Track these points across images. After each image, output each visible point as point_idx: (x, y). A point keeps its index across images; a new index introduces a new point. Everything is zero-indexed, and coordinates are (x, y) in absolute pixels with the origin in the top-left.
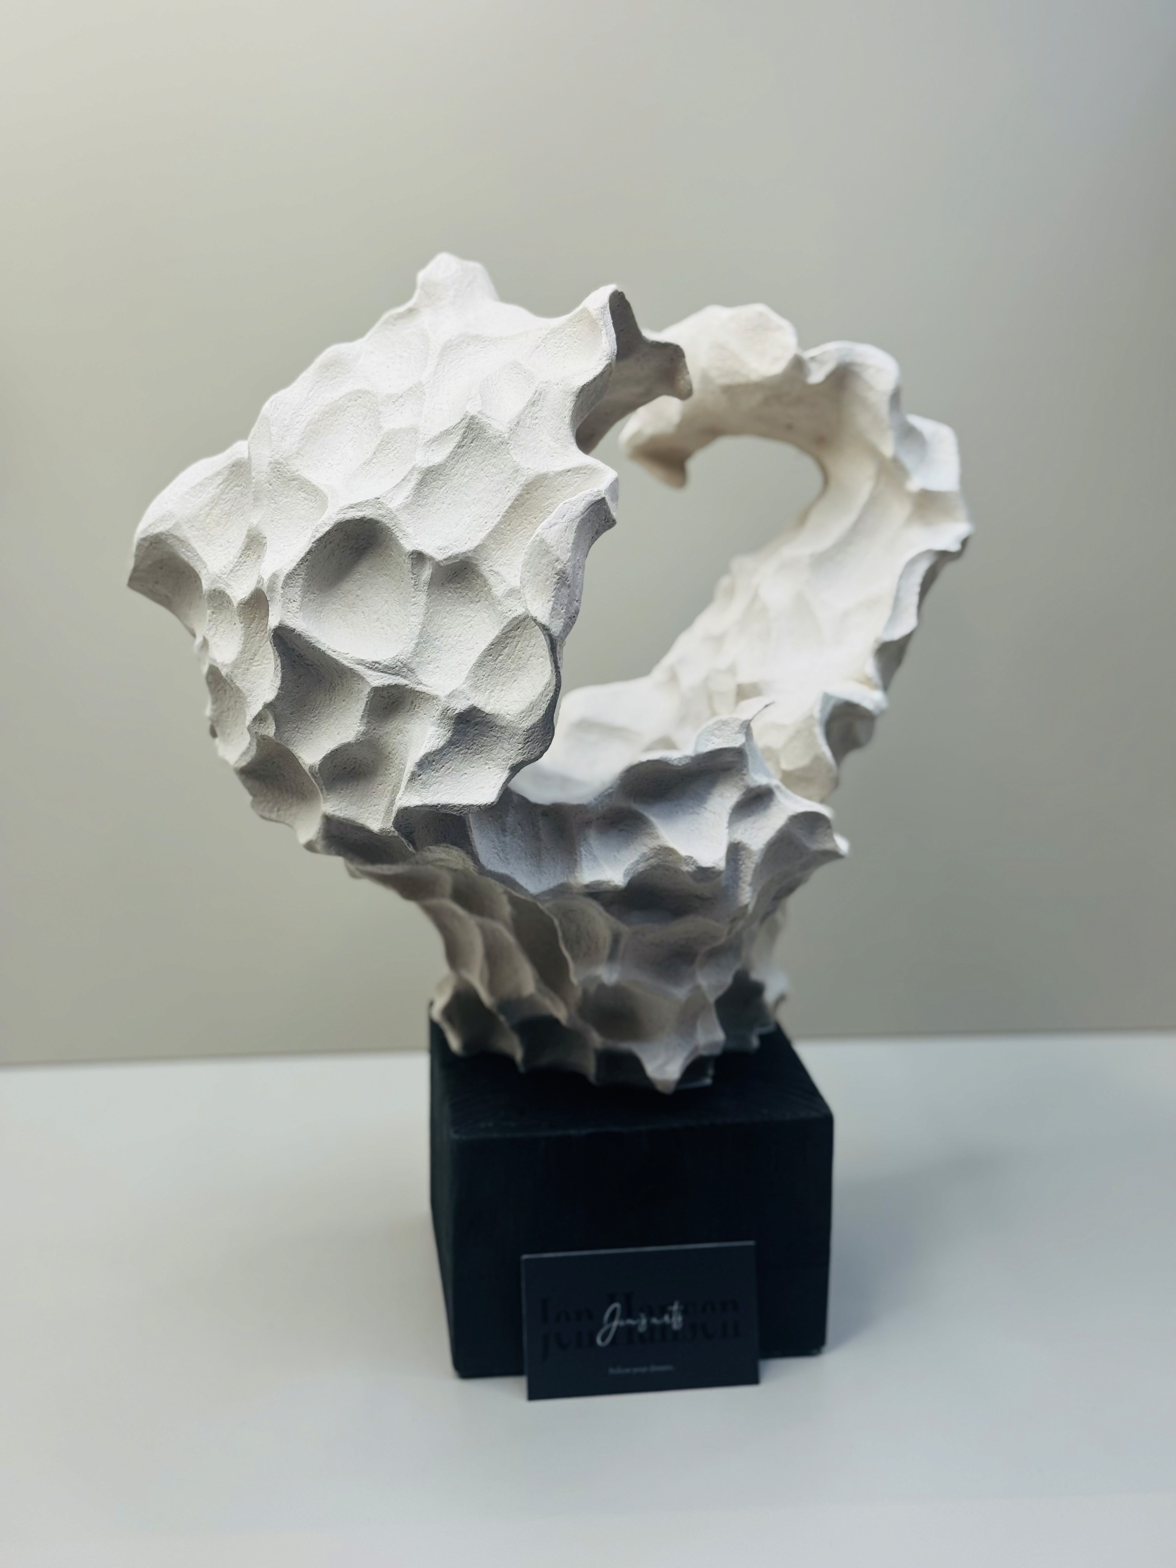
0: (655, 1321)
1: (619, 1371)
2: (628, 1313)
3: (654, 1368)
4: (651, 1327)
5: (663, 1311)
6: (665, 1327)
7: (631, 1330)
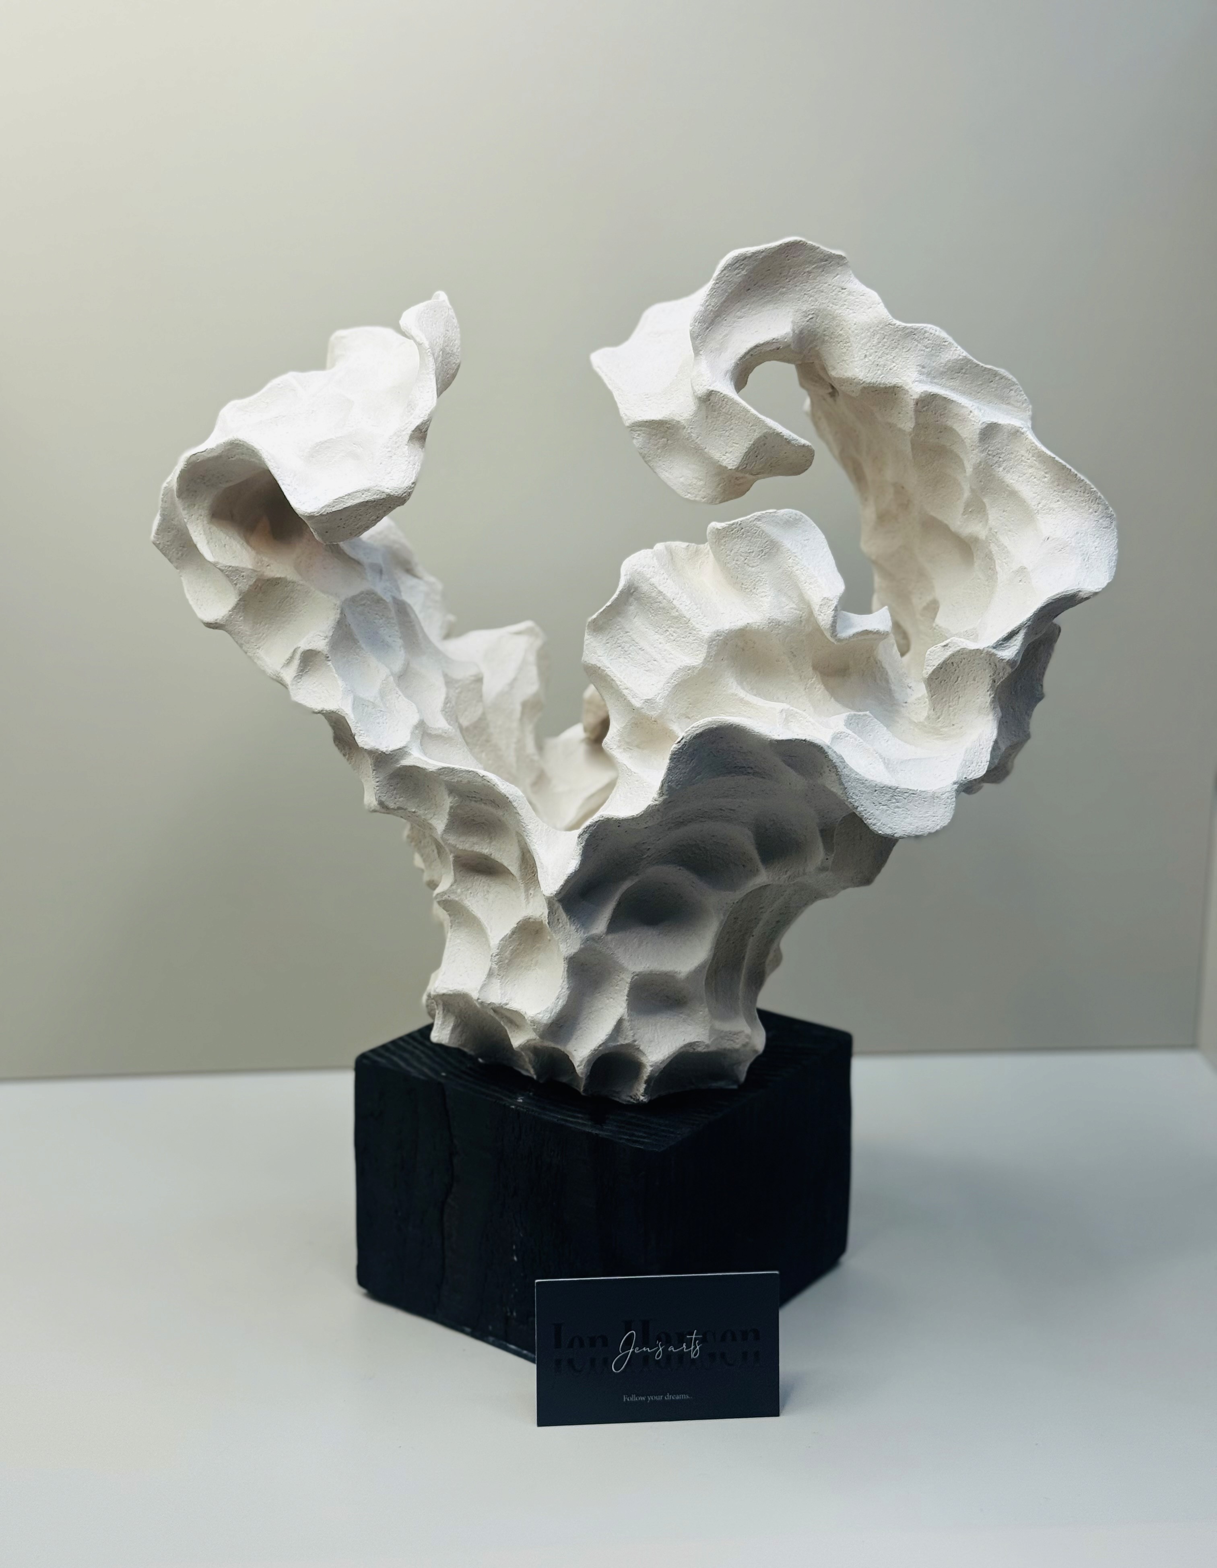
0: (671, 1348)
1: (633, 1398)
2: (644, 1341)
3: (669, 1397)
4: (668, 1356)
5: (681, 1339)
6: (681, 1355)
7: (646, 1357)
